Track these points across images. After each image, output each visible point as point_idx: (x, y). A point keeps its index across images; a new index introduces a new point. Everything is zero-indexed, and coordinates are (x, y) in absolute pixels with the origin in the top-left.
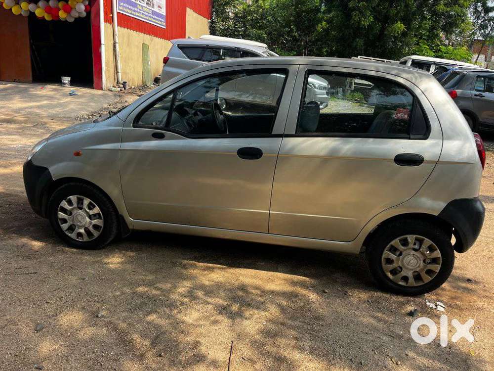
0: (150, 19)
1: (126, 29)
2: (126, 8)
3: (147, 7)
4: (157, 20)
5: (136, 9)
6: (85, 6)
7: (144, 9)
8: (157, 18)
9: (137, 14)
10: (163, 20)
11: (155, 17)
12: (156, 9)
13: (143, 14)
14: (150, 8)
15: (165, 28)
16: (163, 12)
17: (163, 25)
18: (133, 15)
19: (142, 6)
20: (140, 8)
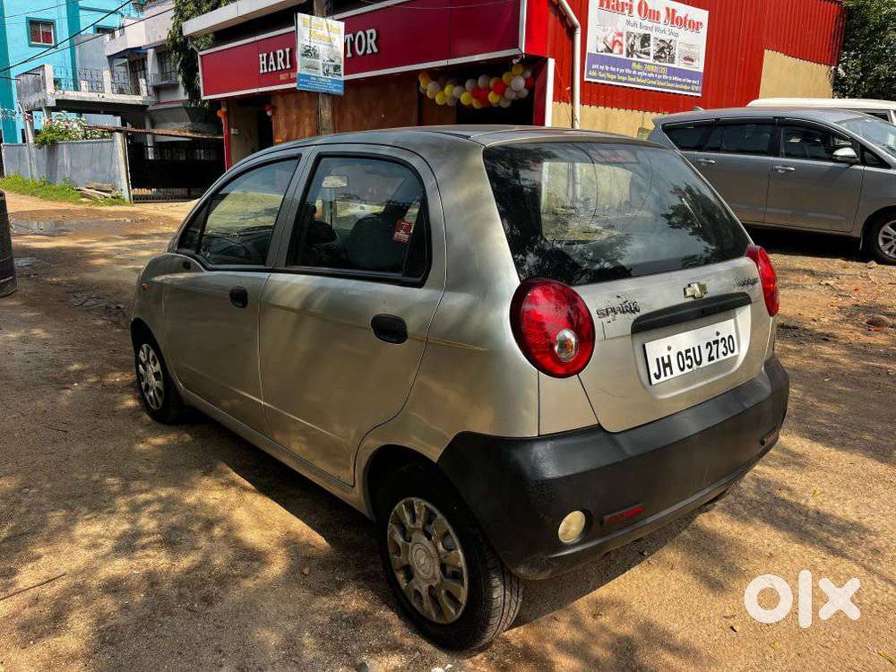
0: (660, 83)
1: (601, 108)
2: (604, 71)
3: (657, 62)
4: (679, 83)
5: (628, 71)
6: (526, 80)
7: (648, 68)
8: (680, 80)
9: (631, 79)
10: (694, 82)
11: (675, 78)
12: (679, 64)
13: (644, 77)
14: (665, 64)
15: (700, 95)
16: (699, 66)
17: (695, 91)
18: (621, 81)
19: (643, 64)
20: (639, 67)
